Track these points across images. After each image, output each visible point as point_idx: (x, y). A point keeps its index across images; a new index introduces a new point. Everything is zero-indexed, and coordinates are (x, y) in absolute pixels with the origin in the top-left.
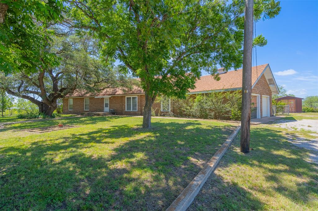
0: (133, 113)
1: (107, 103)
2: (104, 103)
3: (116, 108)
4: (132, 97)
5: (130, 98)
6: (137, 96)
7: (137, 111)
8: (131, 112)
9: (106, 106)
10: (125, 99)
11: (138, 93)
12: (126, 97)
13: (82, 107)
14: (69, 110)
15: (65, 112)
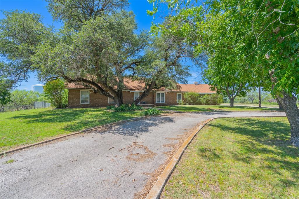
0: (162, 104)
1: (137, 96)
2: (134, 96)
3: (146, 101)
4: (160, 93)
6: (164, 93)
7: (164, 102)
8: (160, 103)
12: (156, 93)
13: (106, 100)
14: (81, 103)
15: (74, 106)
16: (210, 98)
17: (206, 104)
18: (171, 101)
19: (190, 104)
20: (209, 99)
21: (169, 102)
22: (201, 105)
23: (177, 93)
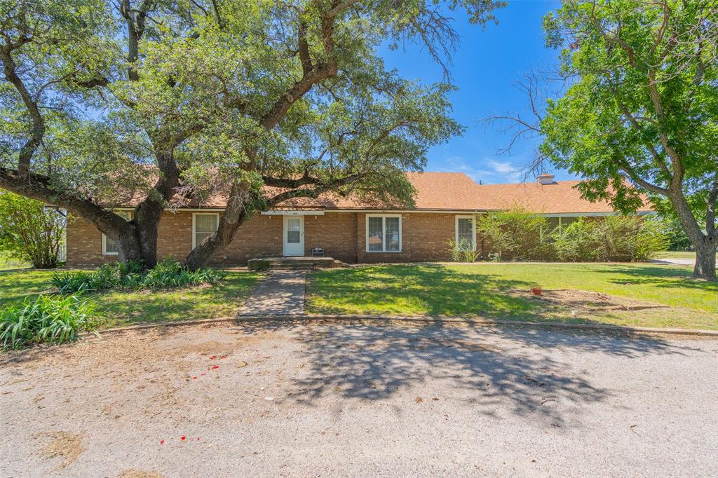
0: (390, 256)
1: (296, 228)
2: (282, 229)
3: (329, 246)
4: (384, 216)
5: (381, 219)
6: (399, 216)
7: (400, 251)
8: (384, 253)
9: (294, 237)
10: (365, 221)
11: (403, 209)
12: (368, 216)
13: (184, 241)
14: (104, 252)
15: (82, 262)
16: (597, 234)
17: (579, 260)
18: (430, 245)
19: (507, 257)
20: (594, 236)
21: (422, 250)
22: (555, 260)
23: (457, 217)
